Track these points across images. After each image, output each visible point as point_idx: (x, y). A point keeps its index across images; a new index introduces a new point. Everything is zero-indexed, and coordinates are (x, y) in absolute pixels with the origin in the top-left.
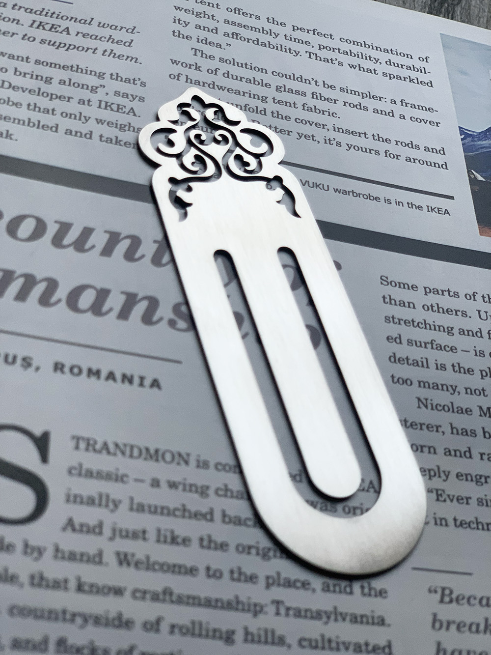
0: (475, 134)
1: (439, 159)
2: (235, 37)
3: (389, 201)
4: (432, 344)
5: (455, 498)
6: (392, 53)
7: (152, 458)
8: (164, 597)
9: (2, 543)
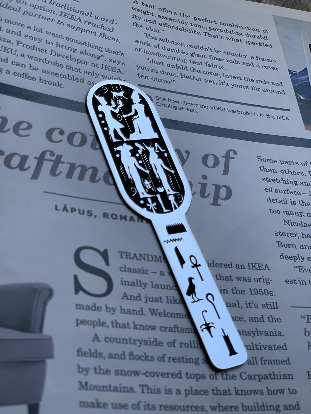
0: (297, 73)
1: (280, 89)
2: (165, 25)
3: (256, 115)
4: (288, 191)
5: (308, 270)
6: (248, 29)
7: (158, 261)
8: (175, 330)
9: (95, 306)
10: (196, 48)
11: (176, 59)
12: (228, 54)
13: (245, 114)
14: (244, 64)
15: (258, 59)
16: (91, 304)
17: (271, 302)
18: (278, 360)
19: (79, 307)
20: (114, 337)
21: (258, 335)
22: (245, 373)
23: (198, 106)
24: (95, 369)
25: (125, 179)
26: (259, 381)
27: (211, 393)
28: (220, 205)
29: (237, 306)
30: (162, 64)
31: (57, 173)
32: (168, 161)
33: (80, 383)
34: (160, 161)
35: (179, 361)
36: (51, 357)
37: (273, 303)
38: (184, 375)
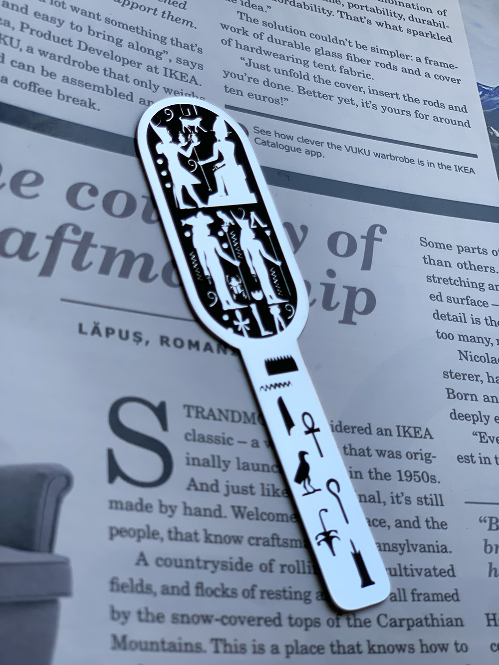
0: (491, 89)
1: (462, 117)
3: (421, 163)
4: (467, 300)
5: (495, 439)
6: (413, 8)
7: (249, 421)
8: (273, 542)
9: (141, 504)
10: (324, 39)
11: (291, 60)
12: (378, 52)
13: (403, 161)
14: (404, 70)
15: (428, 62)
16: (135, 500)
17: (433, 493)
18: (440, 594)
19: (115, 505)
20: (172, 557)
21: (409, 551)
22: (386, 615)
23: (325, 145)
24: (139, 613)
25: (198, 276)
26: (409, 629)
27: (328, 650)
28: (355, 324)
29: (377, 500)
30: (266, 67)
31: (85, 264)
32: (271, 245)
33: (115, 637)
34: (259, 245)
35: (278, 597)
36: (67, 593)
37: (435, 495)
38: (285, 621)
